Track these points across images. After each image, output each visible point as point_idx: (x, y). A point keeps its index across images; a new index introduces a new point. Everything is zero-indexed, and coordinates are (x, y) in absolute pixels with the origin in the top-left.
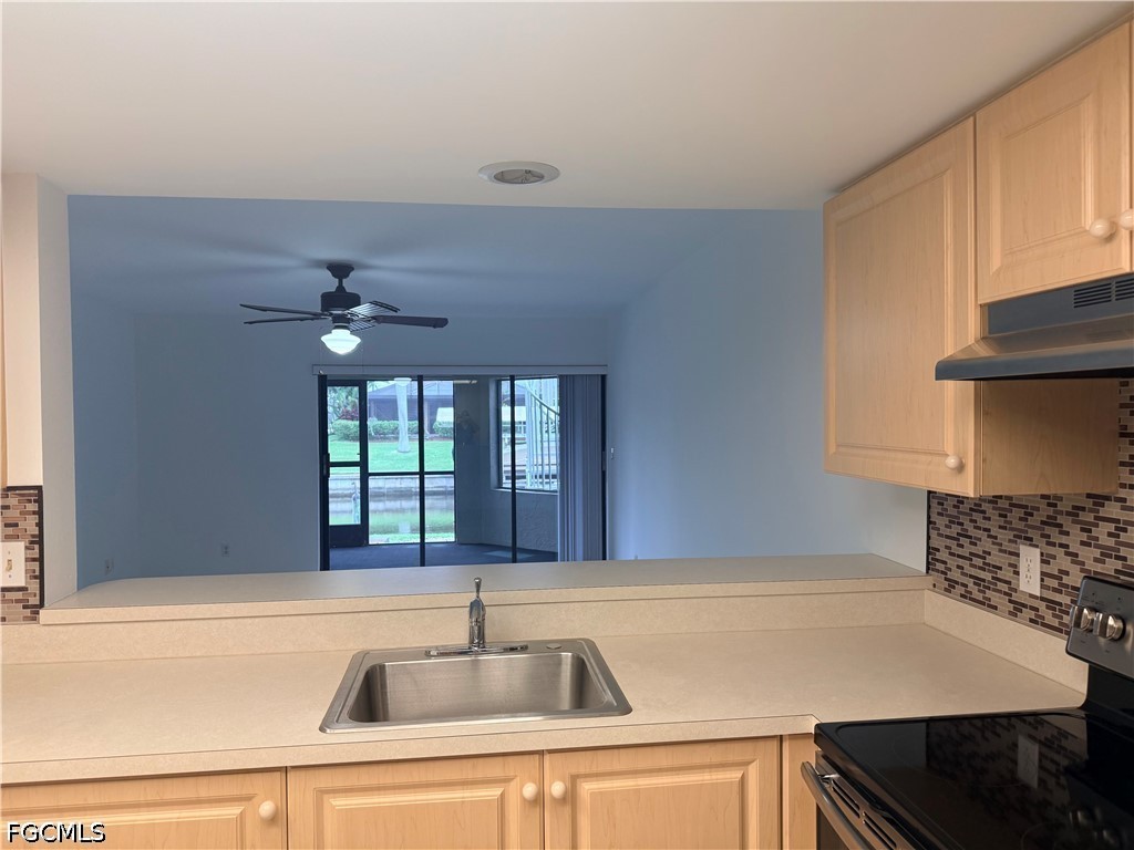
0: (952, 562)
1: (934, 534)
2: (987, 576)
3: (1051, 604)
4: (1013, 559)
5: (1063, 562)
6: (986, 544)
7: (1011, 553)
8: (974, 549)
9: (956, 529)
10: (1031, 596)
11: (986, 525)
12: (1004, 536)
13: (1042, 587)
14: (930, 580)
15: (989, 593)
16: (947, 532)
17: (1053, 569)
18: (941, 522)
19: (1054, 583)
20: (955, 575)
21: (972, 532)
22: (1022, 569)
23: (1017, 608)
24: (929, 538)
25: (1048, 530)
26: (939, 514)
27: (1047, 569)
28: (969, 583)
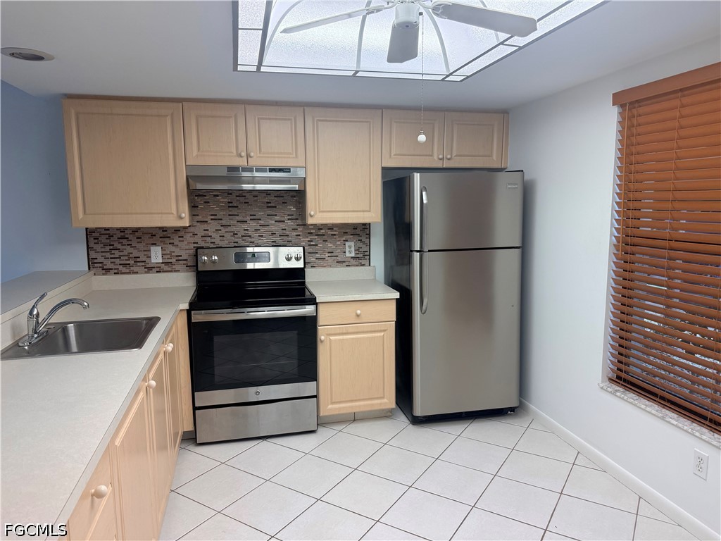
1: (92, 252)
2: (131, 262)
3: (166, 263)
4: (146, 253)
5: (172, 249)
6: (129, 250)
7: (145, 251)
8: (121, 254)
9: (108, 248)
10: (157, 263)
11: (129, 243)
12: (140, 246)
13: (163, 259)
14: (92, 272)
15: (132, 268)
16: (103, 250)
17: (168, 252)
18: (97, 247)
19: (169, 256)
20: (110, 266)
21: (119, 246)
22: (152, 255)
23: (149, 269)
24: (88, 255)
25: (164, 239)
26: (95, 243)
27: (164, 252)
28: (120, 267)
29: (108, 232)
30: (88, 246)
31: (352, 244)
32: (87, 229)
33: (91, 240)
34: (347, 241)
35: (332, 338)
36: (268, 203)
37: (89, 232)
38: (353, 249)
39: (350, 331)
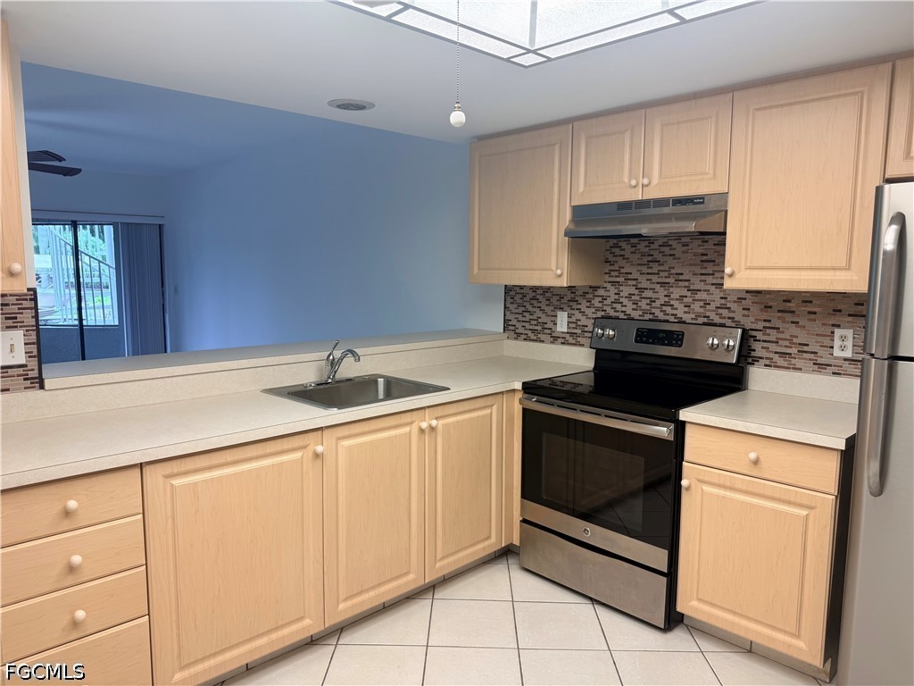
0: (519, 325)
1: (508, 313)
2: (539, 328)
3: (572, 334)
4: (553, 319)
5: (578, 315)
6: (539, 313)
7: (552, 316)
8: (532, 317)
9: (521, 309)
10: (563, 333)
11: (539, 305)
12: (548, 309)
13: (568, 328)
14: (506, 335)
15: (539, 336)
16: (517, 311)
17: (573, 319)
18: (512, 307)
19: (574, 325)
20: (521, 330)
21: (530, 308)
22: (559, 322)
23: (555, 339)
24: (505, 315)
25: (571, 303)
26: (511, 303)
27: (570, 320)
28: (529, 333)
29: (522, 291)
30: (505, 305)
31: (849, 333)
32: (506, 286)
33: (508, 298)
34: (838, 326)
35: (707, 488)
36: (703, 255)
37: (508, 289)
38: (849, 343)
39: (738, 486)
